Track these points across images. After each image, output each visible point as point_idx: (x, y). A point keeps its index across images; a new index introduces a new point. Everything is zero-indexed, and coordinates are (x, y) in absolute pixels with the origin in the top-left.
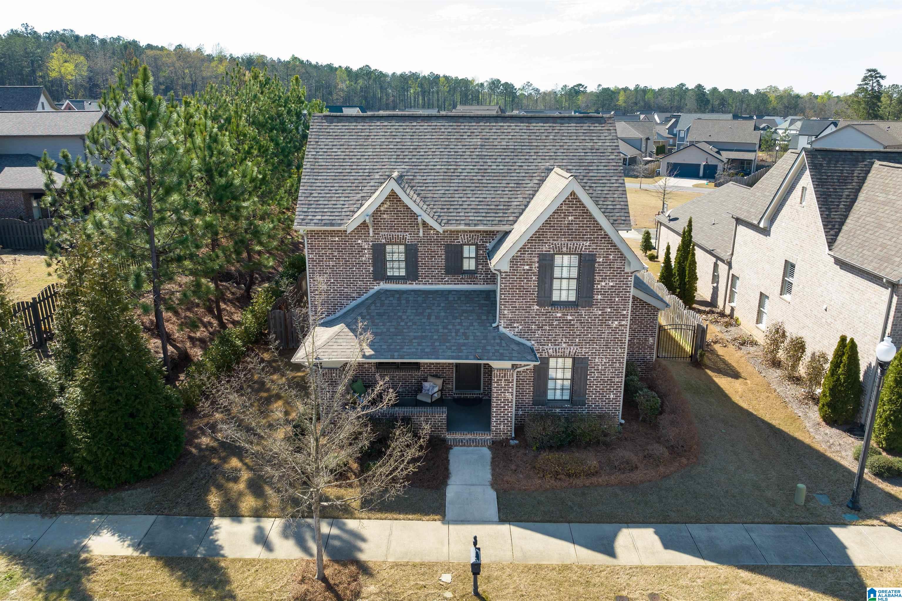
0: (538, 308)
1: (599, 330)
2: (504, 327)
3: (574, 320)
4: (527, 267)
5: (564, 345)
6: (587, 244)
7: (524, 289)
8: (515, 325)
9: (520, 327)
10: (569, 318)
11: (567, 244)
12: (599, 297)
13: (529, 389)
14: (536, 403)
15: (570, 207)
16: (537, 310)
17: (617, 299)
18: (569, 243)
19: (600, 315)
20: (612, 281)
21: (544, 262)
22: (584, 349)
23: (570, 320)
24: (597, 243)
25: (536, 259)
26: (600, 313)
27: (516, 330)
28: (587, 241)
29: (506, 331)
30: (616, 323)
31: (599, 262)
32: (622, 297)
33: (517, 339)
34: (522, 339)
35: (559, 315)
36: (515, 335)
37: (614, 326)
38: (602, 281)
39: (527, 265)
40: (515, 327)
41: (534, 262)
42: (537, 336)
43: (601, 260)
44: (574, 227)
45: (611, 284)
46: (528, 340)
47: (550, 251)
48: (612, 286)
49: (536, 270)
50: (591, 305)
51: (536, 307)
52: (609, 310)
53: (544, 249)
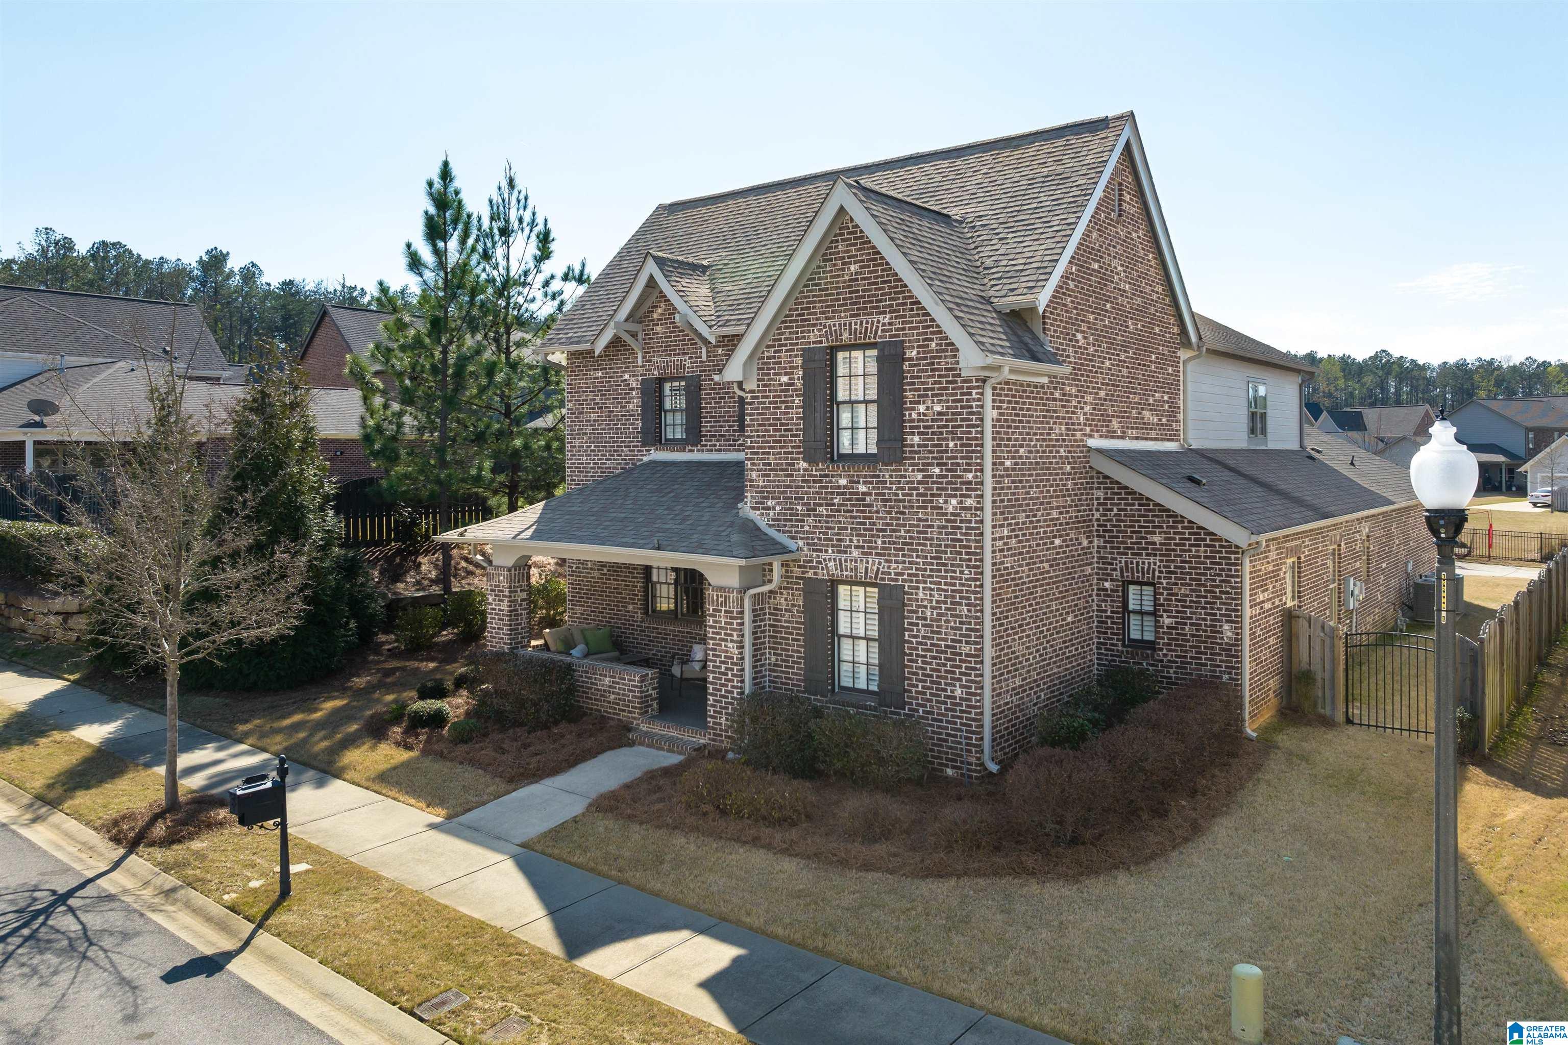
0: (805, 465)
1: (919, 520)
2: (753, 508)
3: (870, 494)
4: (785, 379)
5: (855, 553)
6: (887, 321)
7: (782, 425)
8: (770, 503)
9: (778, 508)
10: (862, 488)
11: (850, 324)
12: (916, 439)
13: (796, 649)
14: (812, 685)
15: (851, 245)
16: (805, 470)
17: (951, 444)
18: (854, 320)
19: (919, 483)
20: (940, 402)
21: (813, 365)
22: (894, 565)
23: (864, 494)
24: (905, 316)
25: (799, 361)
26: (920, 476)
27: (771, 513)
28: (885, 313)
29: (755, 515)
30: (954, 501)
31: (911, 359)
32: (961, 439)
33: (772, 532)
34: (781, 534)
35: (843, 482)
36: (770, 526)
37: (951, 510)
38: (918, 403)
39: (786, 374)
40: (769, 508)
41: (796, 368)
42: (807, 528)
43: (914, 353)
44: (861, 285)
45: (938, 408)
46: (793, 538)
47: (821, 342)
48: (939, 414)
49: (799, 384)
50: (900, 461)
51: (803, 465)
52: (937, 470)
53: (812, 339)
